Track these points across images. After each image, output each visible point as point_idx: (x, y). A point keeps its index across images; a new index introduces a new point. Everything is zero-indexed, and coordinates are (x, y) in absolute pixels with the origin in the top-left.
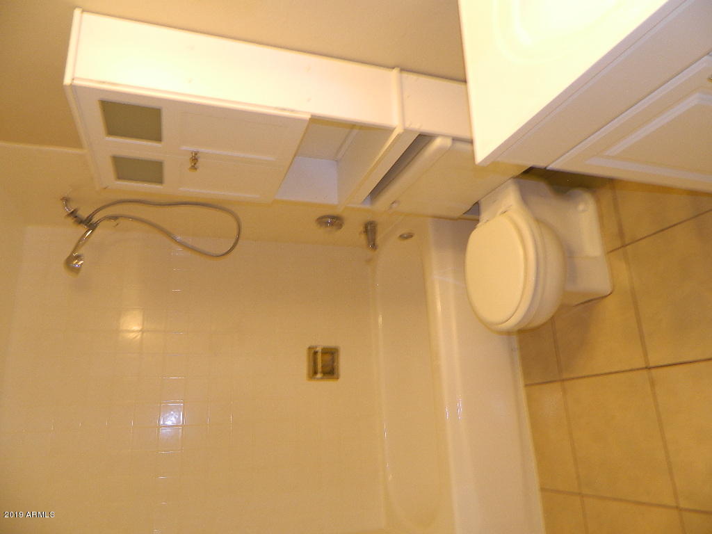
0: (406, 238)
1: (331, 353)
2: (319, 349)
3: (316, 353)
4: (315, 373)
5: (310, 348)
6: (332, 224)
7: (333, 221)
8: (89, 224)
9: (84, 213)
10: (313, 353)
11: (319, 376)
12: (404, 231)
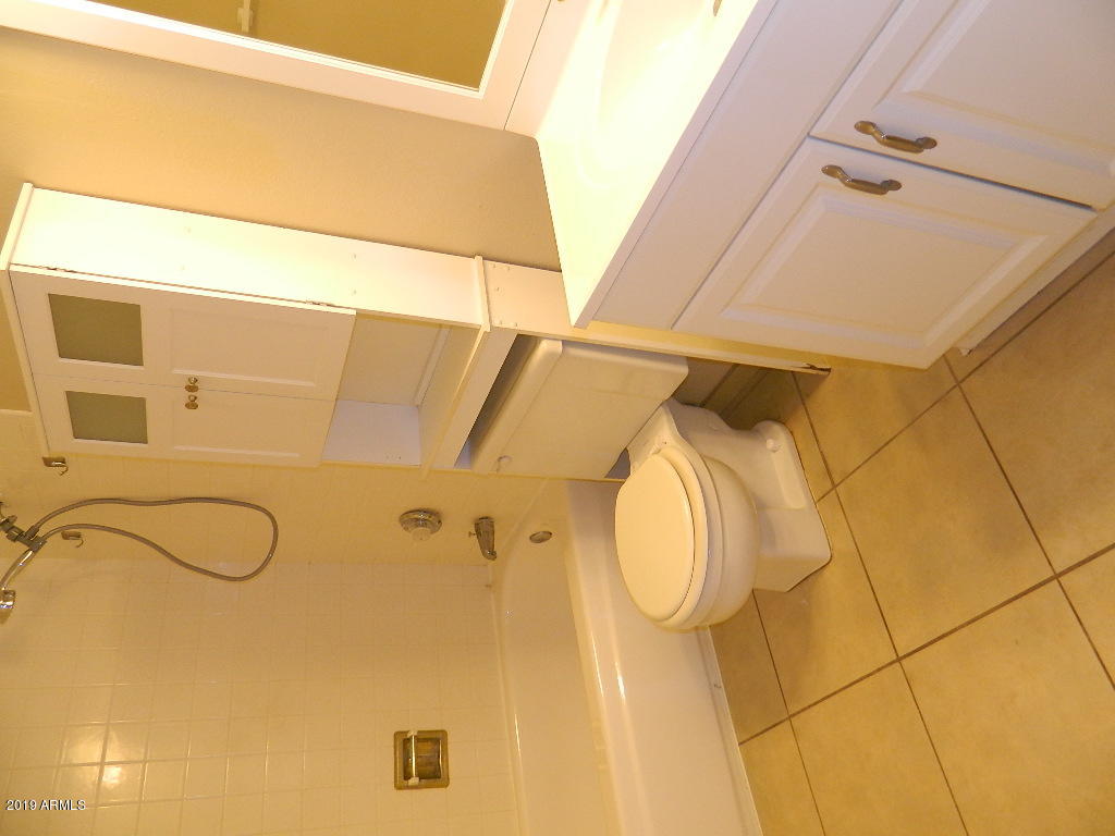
0: (541, 540)
1: (434, 741)
2: (413, 733)
3: (407, 741)
4: (407, 776)
5: (396, 734)
6: (425, 523)
7: (424, 519)
8: (32, 540)
9: (24, 525)
10: (403, 741)
11: (414, 781)
12: (535, 527)
